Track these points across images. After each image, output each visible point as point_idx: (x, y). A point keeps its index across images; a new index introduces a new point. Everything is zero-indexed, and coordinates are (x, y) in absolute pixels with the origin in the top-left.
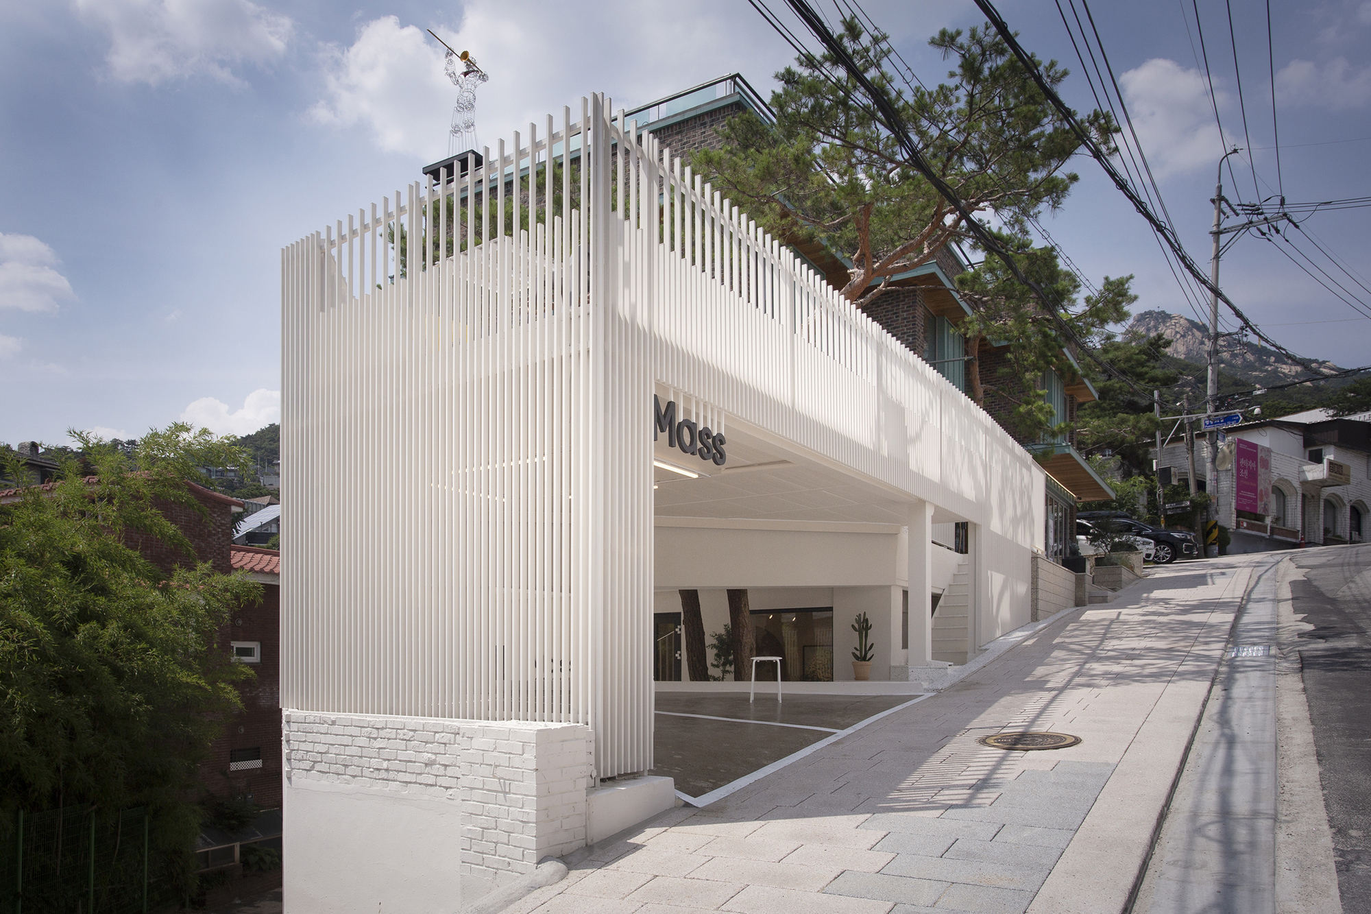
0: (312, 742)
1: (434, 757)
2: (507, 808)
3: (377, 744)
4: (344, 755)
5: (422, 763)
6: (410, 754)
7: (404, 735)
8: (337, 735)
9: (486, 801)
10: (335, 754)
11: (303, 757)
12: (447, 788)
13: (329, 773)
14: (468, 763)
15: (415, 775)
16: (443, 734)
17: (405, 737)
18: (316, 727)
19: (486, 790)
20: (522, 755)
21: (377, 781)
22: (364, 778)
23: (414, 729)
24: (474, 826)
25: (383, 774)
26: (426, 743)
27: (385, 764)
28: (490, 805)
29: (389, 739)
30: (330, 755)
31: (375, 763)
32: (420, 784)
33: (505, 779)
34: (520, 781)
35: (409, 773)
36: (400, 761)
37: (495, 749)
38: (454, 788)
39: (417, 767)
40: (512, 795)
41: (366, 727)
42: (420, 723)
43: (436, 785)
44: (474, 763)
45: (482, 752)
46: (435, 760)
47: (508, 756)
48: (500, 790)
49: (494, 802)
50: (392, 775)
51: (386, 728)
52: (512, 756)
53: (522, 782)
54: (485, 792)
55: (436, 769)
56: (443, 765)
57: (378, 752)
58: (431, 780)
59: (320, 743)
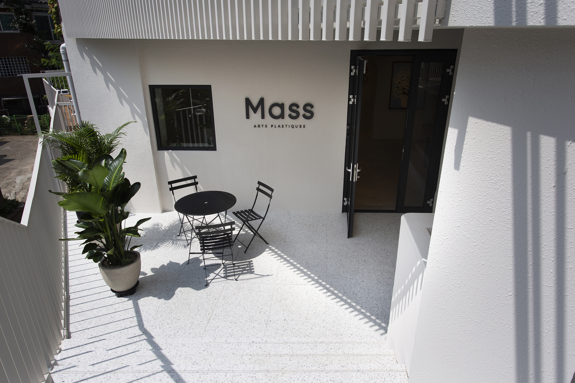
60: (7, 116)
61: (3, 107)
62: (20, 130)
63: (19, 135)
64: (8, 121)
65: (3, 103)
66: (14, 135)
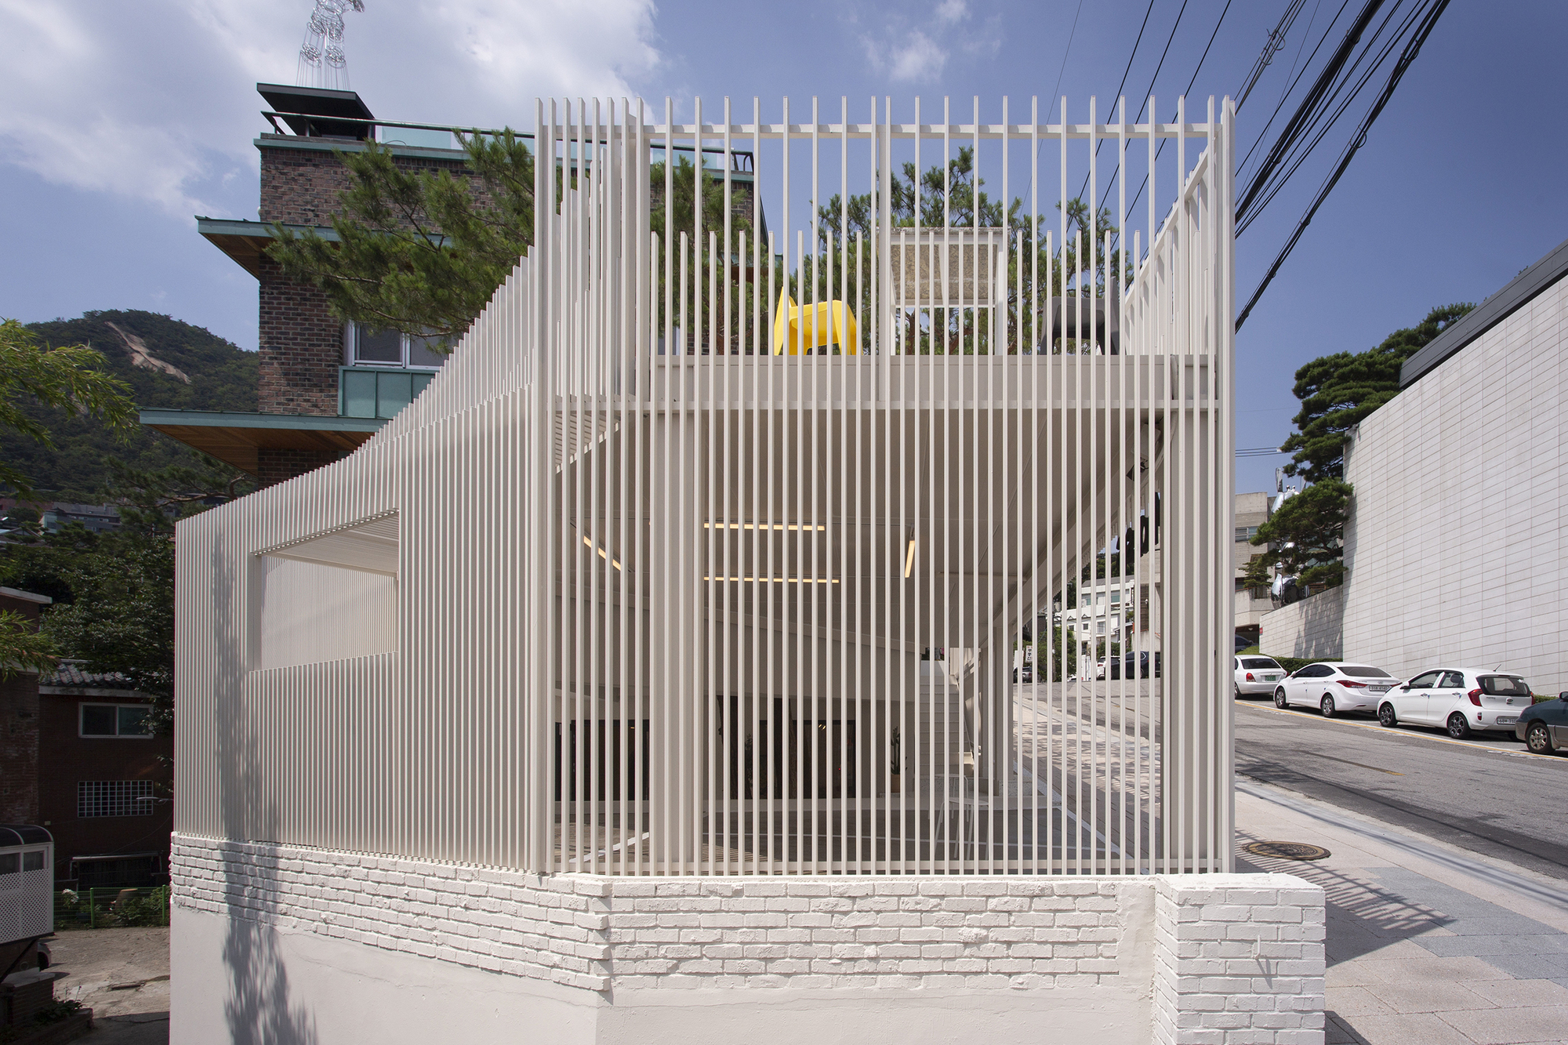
0: (675, 927)
1: (984, 932)
2: (1272, 996)
3: (855, 920)
4: (766, 943)
5: (960, 942)
6: (930, 931)
7: (917, 903)
8: (744, 912)
9: (1232, 991)
10: (741, 943)
11: (647, 953)
12: (1010, 975)
13: (722, 974)
14: (1196, 940)
15: (940, 961)
16: (1006, 899)
17: (918, 907)
18: (684, 903)
19: (1230, 975)
20: (1301, 923)
21: (849, 977)
22: (813, 975)
23: (943, 893)
24: (1205, 1027)
25: (869, 966)
26: (966, 913)
27: (871, 951)
28: (1237, 995)
29: (879, 912)
30: (726, 945)
31: (845, 950)
32: (949, 973)
33: (1266, 958)
34: (1297, 958)
35: (925, 959)
36: (903, 942)
37: (1249, 918)
38: (1025, 973)
39: (946, 949)
40: (1279, 978)
41: (827, 897)
42: (955, 885)
43: (987, 972)
44: (1203, 940)
45: (1225, 924)
46: (987, 936)
47: (1276, 926)
48: (1260, 972)
49: (1248, 990)
50: (884, 965)
51: (873, 896)
52: (1281, 926)
53: (1300, 959)
54: (1228, 978)
55: (987, 949)
56: (1005, 942)
57: (854, 934)
58: (978, 965)
59: (699, 927)
60: (74, 890)
61: (71, 874)
62: (96, 918)
63: (90, 928)
64: (72, 901)
65: (73, 867)
66: (79, 928)
